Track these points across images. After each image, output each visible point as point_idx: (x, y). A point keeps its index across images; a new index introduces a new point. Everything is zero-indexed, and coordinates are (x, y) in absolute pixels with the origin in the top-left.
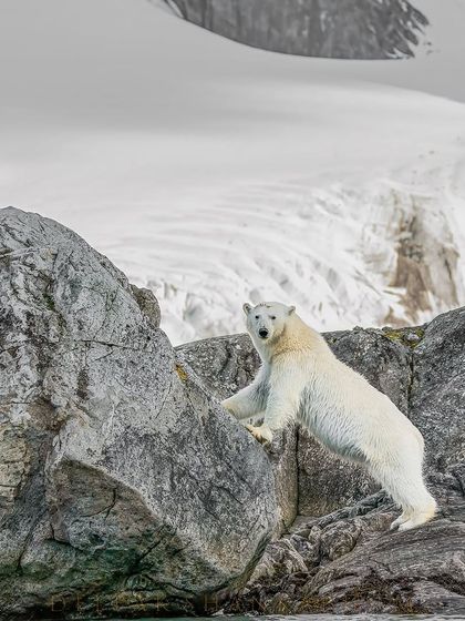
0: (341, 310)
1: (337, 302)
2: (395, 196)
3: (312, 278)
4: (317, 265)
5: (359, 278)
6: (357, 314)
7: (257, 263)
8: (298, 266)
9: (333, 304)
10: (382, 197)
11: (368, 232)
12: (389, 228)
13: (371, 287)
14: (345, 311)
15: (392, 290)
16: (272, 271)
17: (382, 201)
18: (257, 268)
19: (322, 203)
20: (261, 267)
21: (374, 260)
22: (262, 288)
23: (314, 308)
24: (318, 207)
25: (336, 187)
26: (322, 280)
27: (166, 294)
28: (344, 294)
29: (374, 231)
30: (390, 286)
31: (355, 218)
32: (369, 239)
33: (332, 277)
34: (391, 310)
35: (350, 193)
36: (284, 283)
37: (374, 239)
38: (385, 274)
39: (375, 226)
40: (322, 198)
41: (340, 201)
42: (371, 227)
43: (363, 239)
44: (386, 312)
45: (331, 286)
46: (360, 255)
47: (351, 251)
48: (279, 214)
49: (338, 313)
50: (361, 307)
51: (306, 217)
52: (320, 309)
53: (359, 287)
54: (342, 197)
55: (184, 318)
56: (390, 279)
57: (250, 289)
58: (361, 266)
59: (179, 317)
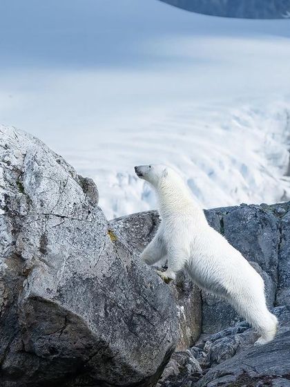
0: (250, 193)
1: (248, 186)
2: (287, 113)
3: (230, 171)
4: (234, 161)
5: (262, 170)
6: (262, 195)
7: (192, 160)
8: (221, 163)
9: (245, 188)
10: (278, 114)
11: (269, 138)
12: (283, 136)
13: (272, 176)
14: (253, 193)
15: (286, 178)
16: (203, 166)
17: (278, 117)
18: (191, 163)
19: (237, 119)
20: (195, 163)
21: (274, 158)
22: (196, 177)
23: (232, 191)
24: (235, 122)
25: (246, 108)
26: (237, 172)
27: (130, 182)
28: (252, 181)
29: (273, 138)
30: (284, 175)
31: (260, 128)
32: (270, 143)
33: (244, 169)
34: (285, 192)
35: (257, 112)
36: (211, 174)
37: (273, 143)
38: (281, 167)
39: (273, 134)
40: (237, 115)
41: (250, 118)
42: (271, 135)
43: (265, 142)
44: (282, 193)
45: (243, 175)
46: (263, 154)
47: (257, 152)
48: (207, 127)
49: (248, 195)
50: (264, 190)
51: (226, 128)
52: (236, 191)
53: (262, 176)
54: (250, 114)
55: (142, 199)
56: (285, 170)
57: (188, 178)
58: (264, 162)
59: (139, 198)
